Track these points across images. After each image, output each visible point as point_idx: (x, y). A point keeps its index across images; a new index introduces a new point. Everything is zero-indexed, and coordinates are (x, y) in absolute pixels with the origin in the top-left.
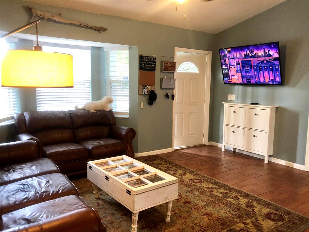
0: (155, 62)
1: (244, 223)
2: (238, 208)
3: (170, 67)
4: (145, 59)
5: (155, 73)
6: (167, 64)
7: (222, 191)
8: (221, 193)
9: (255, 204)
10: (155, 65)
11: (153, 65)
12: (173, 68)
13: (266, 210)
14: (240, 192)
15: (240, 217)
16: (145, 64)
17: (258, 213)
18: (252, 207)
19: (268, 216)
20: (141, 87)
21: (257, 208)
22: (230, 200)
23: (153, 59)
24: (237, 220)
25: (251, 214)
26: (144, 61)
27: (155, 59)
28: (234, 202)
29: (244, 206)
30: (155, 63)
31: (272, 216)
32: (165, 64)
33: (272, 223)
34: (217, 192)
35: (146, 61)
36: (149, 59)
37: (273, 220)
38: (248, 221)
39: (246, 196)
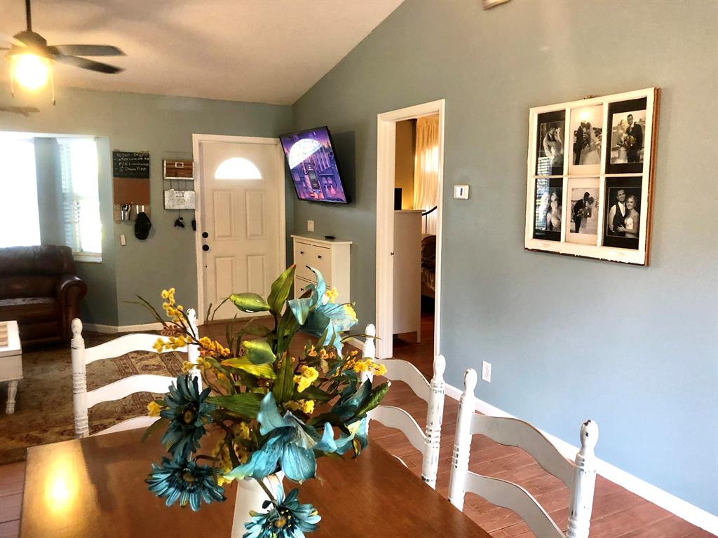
0: (148, 162)
3: (181, 170)
4: (125, 157)
5: (149, 182)
6: (172, 166)
10: (148, 168)
11: (144, 167)
12: (188, 171)
16: (124, 166)
20: (118, 207)
23: (143, 158)
26: (122, 161)
27: (148, 156)
30: (147, 165)
32: (169, 166)
35: (126, 161)
36: (134, 157)
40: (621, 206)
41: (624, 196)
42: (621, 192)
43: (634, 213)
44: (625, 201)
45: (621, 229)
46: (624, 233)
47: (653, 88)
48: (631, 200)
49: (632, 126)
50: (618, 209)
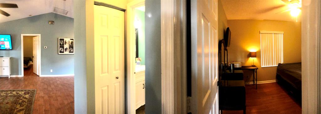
1: (21, 99)
2: (14, 96)
7: (4, 93)
8: (4, 94)
9: (19, 92)
13: (23, 92)
14: (11, 90)
15: (18, 98)
17: (22, 94)
18: (18, 93)
19: (25, 94)
21: (20, 93)
22: (9, 94)
24: (18, 99)
25: (20, 96)
28: (12, 95)
29: (16, 94)
31: (26, 93)
33: (28, 95)
34: (3, 94)
37: (27, 94)
38: (21, 98)
39: (14, 91)
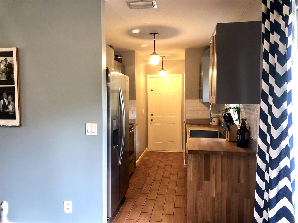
40: (5, 100)
41: (6, 95)
42: (5, 94)
43: (12, 103)
44: (7, 98)
45: (7, 111)
46: (8, 113)
47: (15, 48)
48: (10, 97)
49: (7, 63)
50: (4, 101)
